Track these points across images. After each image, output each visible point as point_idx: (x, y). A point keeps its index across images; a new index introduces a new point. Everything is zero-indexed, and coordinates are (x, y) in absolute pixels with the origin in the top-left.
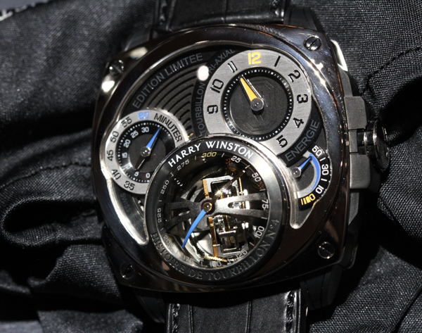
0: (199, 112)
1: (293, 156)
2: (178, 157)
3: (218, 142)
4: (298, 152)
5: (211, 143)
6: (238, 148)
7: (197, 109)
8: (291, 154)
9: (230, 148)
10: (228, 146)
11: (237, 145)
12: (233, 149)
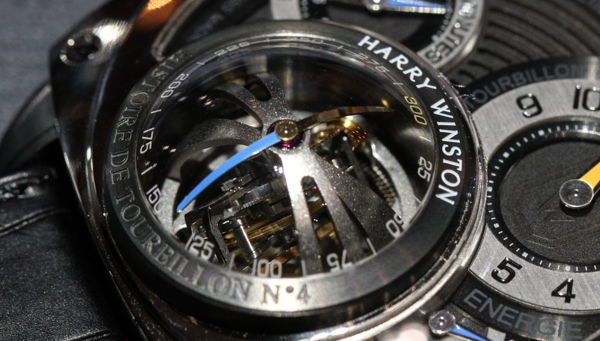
0: (513, 82)
1: (479, 305)
2: (387, 51)
3: (454, 124)
4: (493, 314)
5: (445, 108)
6: (454, 168)
7: (518, 76)
8: (484, 300)
9: (448, 150)
10: (451, 145)
11: (460, 164)
12: (448, 158)
